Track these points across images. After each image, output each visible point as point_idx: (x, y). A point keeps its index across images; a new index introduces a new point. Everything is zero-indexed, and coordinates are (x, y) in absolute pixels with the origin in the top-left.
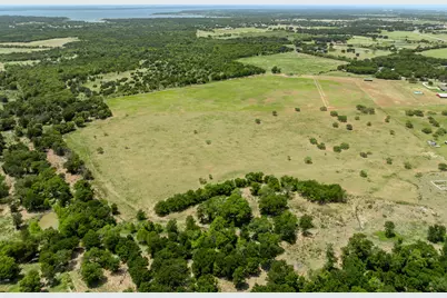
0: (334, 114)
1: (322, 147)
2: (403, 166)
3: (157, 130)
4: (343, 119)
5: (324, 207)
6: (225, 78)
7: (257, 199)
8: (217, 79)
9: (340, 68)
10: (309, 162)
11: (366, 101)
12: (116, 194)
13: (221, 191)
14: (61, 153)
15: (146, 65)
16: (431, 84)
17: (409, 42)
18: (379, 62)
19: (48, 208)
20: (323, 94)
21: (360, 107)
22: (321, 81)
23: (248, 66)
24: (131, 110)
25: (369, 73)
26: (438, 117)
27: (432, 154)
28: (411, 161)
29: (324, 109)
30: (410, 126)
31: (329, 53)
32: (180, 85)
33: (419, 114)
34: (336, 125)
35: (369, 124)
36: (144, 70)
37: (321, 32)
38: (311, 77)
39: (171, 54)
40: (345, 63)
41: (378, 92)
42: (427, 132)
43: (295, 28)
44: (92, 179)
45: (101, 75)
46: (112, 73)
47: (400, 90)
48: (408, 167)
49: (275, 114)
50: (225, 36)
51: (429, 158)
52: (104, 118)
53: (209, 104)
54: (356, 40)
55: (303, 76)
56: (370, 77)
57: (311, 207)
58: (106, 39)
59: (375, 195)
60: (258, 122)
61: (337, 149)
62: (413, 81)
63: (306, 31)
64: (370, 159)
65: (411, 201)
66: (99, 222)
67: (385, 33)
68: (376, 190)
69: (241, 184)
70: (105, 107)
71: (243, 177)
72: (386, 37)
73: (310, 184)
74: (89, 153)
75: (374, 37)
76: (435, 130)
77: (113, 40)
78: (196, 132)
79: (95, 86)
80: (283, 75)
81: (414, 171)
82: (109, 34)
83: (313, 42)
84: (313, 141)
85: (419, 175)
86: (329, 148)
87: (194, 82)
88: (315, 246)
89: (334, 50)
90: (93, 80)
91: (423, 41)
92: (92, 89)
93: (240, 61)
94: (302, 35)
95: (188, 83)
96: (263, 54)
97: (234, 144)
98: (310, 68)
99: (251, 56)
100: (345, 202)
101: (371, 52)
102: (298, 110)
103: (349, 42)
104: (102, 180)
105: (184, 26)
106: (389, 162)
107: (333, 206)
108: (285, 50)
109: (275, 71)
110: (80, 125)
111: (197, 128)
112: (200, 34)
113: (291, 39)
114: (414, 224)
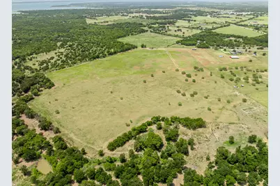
0: (184, 73)
1: (184, 95)
2: (226, 102)
3: (87, 93)
4: (189, 76)
5: (196, 132)
6: (115, 53)
7: (161, 131)
8: (111, 54)
9: (178, 42)
10: (180, 105)
11: (197, 63)
12: (79, 140)
13: (142, 130)
14: (32, 117)
15: (62, 46)
16: (225, 50)
17: (207, 23)
18: (196, 38)
19: (39, 157)
20: (174, 60)
21: (196, 68)
22: (170, 52)
23: (126, 44)
24: (65, 80)
25: (193, 45)
26: (234, 70)
27: (237, 93)
28: (229, 98)
29: (177, 70)
30: (223, 77)
31: (168, 33)
32: (90, 60)
33: (225, 69)
34: (187, 80)
35: (203, 78)
36: (62, 50)
37: (160, 18)
38: (164, 49)
39: (75, 37)
40: (179, 39)
41: (201, 57)
42: (232, 80)
43: (144, 15)
44: (60, 132)
45: (34, 55)
46: (42, 54)
47: (211, 55)
48: (229, 102)
49: (152, 76)
50: (105, 22)
51: (236, 95)
52: (50, 88)
53: (112, 72)
54: (180, 23)
55: (159, 49)
56: (194, 47)
57: (190, 132)
58: (26, 28)
59: (218, 120)
60: (145, 82)
61: (192, 96)
62: (216, 49)
63: (151, 18)
64: (209, 100)
65: (235, 122)
66: (79, 163)
67: (193, 18)
68: (218, 118)
69: (150, 124)
70: (49, 80)
71: (150, 120)
72: (195, 21)
73: (187, 119)
74: (51, 114)
75: (189, 21)
76: (235, 78)
77: (32, 28)
78: (112, 92)
79: (34, 64)
80: (148, 49)
81: (232, 104)
82: (28, 23)
83: (157, 25)
84: (179, 92)
85: (235, 106)
86: (188, 95)
87: (98, 57)
88: (199, 155)
89: (170, 30)
90: (31, 60)
91: (214, 23)
92: (33, 67)
93: (120, 40)
94: (150, 21)
95: (94, 58)
96: (132, 34)
97: (137, 98)
98: (162, 43)
99: (125, 36)
100: (205, 127)
101: (190, 31)
102: (164, 72)
103: (177, 24)
104: (66, 132)
105: (76, 16)
106: (219, 100)
107: (200, 130)
108: (143, 31)
109: (143, 46)
110: (36, 95)
111: (111, 90)
112: (89, 21)
113: (144, 23)
114: (240, 134)
